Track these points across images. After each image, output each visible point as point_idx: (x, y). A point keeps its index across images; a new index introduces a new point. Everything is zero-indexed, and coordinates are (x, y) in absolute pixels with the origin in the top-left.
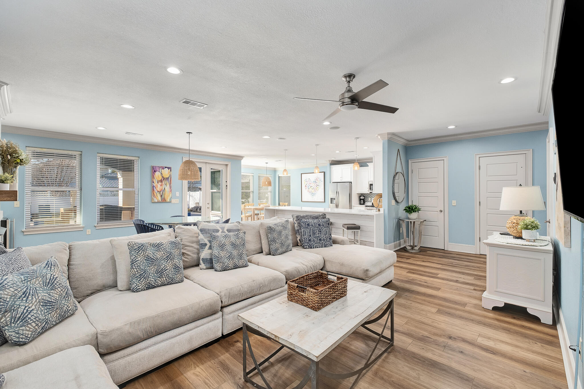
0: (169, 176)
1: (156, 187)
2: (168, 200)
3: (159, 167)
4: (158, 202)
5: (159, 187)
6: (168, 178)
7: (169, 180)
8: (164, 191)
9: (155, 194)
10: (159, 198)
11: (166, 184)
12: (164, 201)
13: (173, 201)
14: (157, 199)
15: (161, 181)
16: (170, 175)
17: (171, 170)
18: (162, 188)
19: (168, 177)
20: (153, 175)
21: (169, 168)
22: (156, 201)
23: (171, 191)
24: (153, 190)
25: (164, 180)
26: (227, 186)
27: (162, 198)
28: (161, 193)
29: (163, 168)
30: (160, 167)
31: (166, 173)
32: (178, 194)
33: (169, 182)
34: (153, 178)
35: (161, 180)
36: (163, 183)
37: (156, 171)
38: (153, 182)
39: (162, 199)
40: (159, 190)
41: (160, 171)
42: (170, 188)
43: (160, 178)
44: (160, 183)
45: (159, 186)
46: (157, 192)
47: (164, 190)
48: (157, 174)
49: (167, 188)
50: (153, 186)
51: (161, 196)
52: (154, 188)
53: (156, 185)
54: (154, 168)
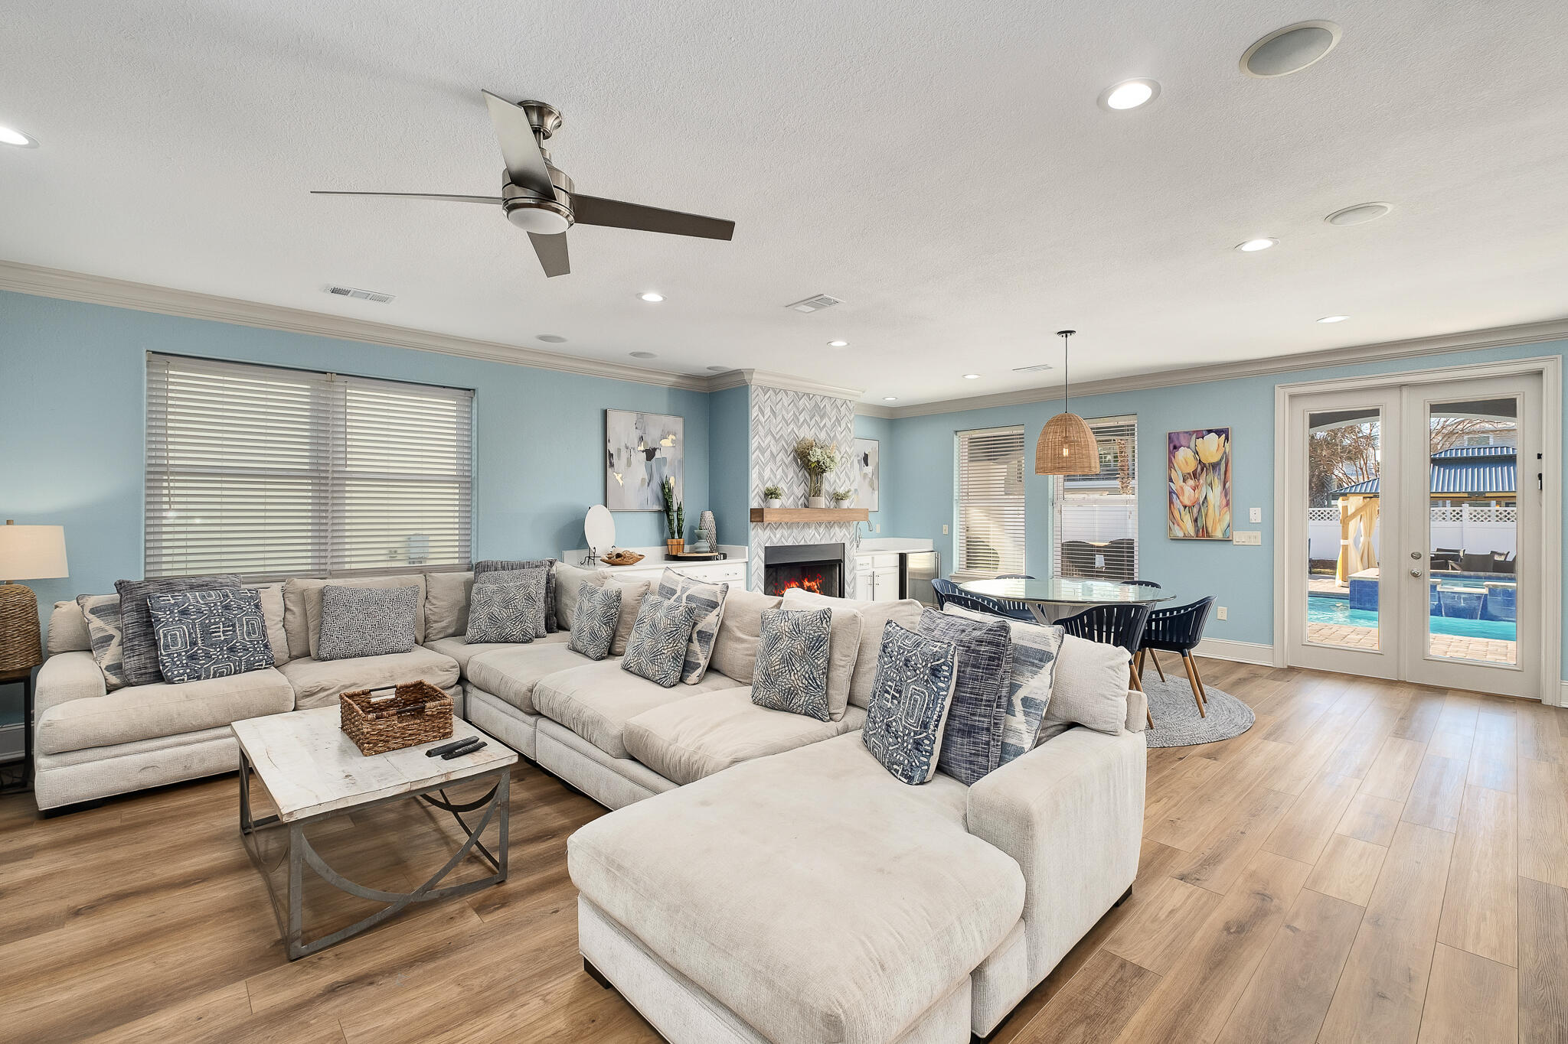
0: (1222, 458)
1: (1179, 492)
2: (1218, 534)
3: (1187, 432)
4: (1186, 539)
5: (1187, 493)
6: (1218, 464)
7: (1220, 469)
8: (1205, 505)
9: (1177, 514)
10: (1189, 528)
11: (1211, 485)
12: (1202, 534)
13: (1239, 537)
14: (1182, 528)
15: (1195, 475)
16: (1225, 452)
17: (1227, 438)
18: (1197, 496)
19: (1215, 459)
20: (1170, 461)
21: (1219, 432)
22: (1180, 534)
23: (1228, 504)
24: (1171, 502)
25: (1202, 470)
26: (1540, 476)
27: (1196, 526)
28: (1195, 510)
29: (1200, 435)
30: (1190, 434)
31: (1211, 448)
32: (1256, 515)
33: (1223, 477)
34: (1170, 468)
35: (1194, 473)
36: (1201, 481)
37: (1178, 445)
38: (1171, 480)
39: (1198, 530)
40: (1187, 503)
41: (1192, 445)
42: (1226, 496)
43: (1192, 466)
44: (1191, 482)
45: (1188, 489)
46: (1182, 508)
47: (1203, 502)
48: (1184, 455)
49: (1215, 496)
50: (1170, 493)
51: (1196, 520)
52: (1174, 496)
53: (1179, 488)
54: (1174, 437)
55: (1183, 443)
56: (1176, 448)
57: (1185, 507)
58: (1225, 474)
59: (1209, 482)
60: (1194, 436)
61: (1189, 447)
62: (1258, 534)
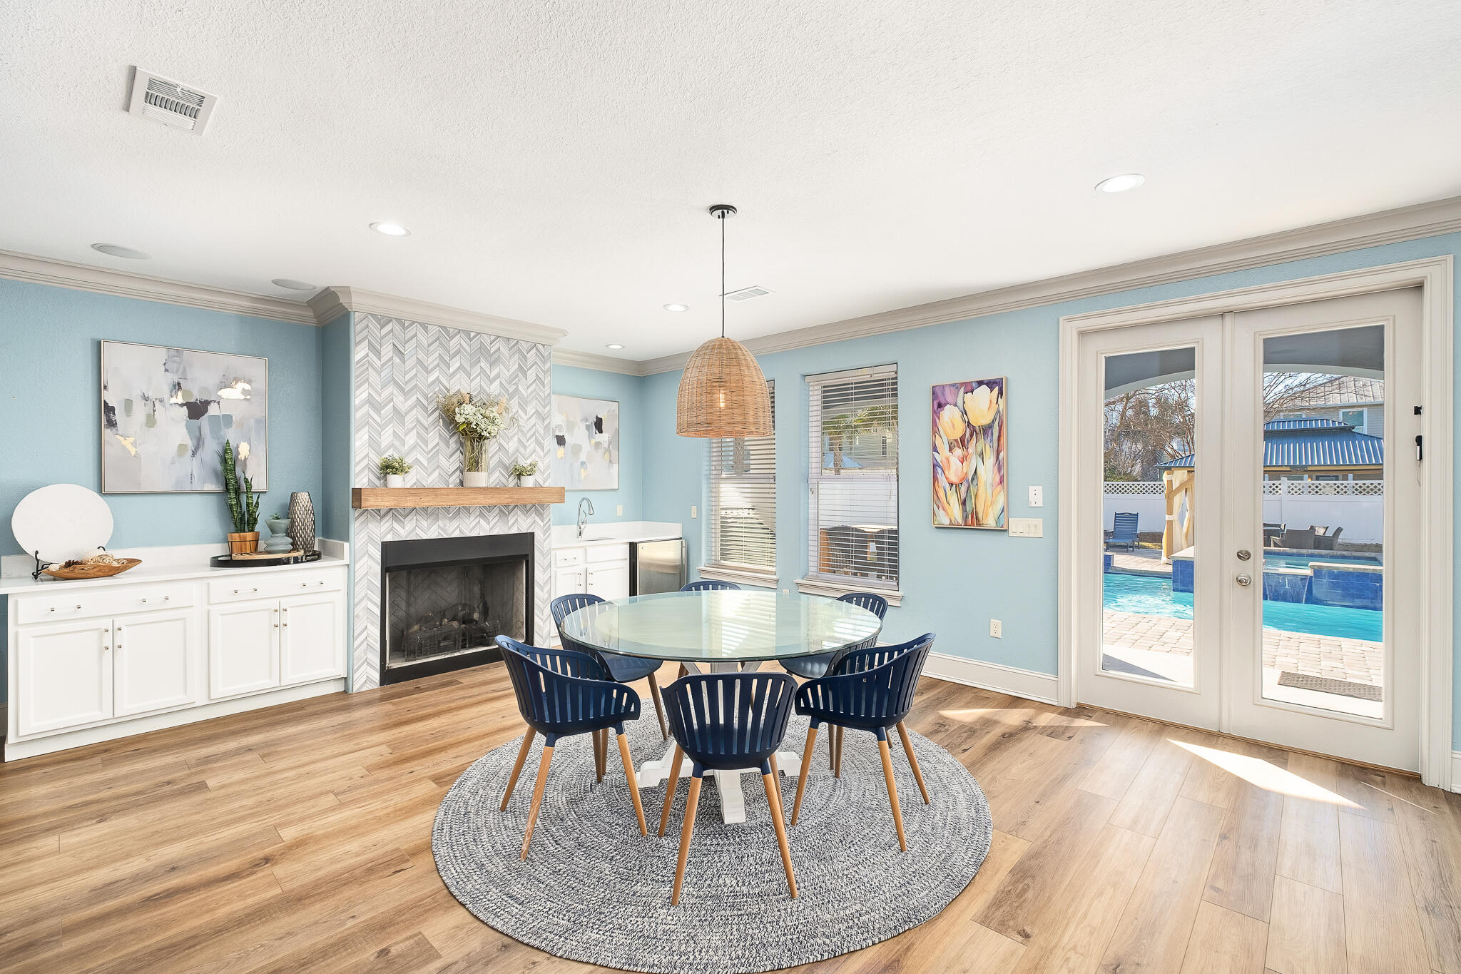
0: (995, 418)
1: (945, 465)
2: (990, 522)
3: (953, 385)
4: (952, 528)
5: (955, 470)
6: (990, 426)
7: (992, 434)
8: (975, 482)
9: (942, 494)
10: (956, 513)
11: (981, 455)
12: (972, 522)
13: (1017, 526)
14: (947, 513)
15: (963, 442)
16: (998, 411)
17: (1001, 393)
18: (965, 471)
19: (986, 421)
20: (934, 424)
21: (991, 384)
22: (946, 522)
23: (1001, 481)
24: (935, 478)
25: (971, 435)
26: (1419, 440)
27: (964, 511)
28: (963, 489)
29: (969, 388)
30: (956, 387)
31: (981, 405)
33: (996, 444)
34: (934, 433)
35: (962, 439)
36: (970, 450)
37: (943, 402)
38: (935, 449)
39: (967, 517)
40: (954, 479)
41: (960, 403)
42: (999, 469)
43: (959, 430)
44: (958, 452)
45: (955, 461)
46: (948, 487)
47: (973, 479)
48: (950, 415)
49: (987, 471)
50: (934, 466)
51: (964, 503)
52: (939, 470)
53: (944, 460)
54: (938, 391)
55: (949, 399)
56: (940, 406)
57: (951, 485)
58: (999, 440)
59: (979, 450)
60: (962, 390)
61: (955, 405)
62: (1039, 522)
